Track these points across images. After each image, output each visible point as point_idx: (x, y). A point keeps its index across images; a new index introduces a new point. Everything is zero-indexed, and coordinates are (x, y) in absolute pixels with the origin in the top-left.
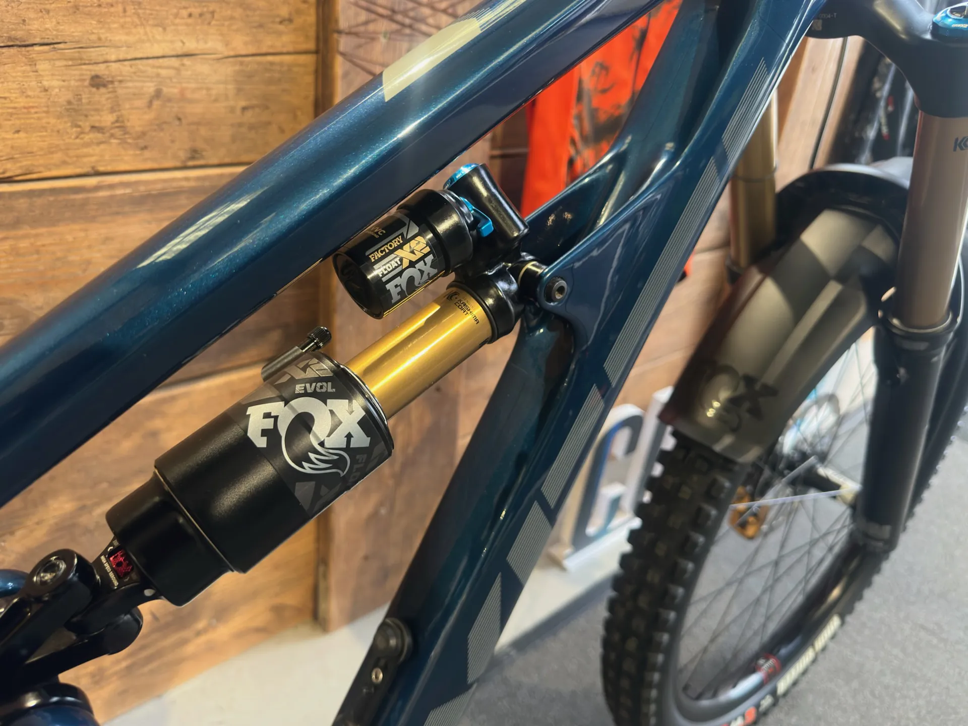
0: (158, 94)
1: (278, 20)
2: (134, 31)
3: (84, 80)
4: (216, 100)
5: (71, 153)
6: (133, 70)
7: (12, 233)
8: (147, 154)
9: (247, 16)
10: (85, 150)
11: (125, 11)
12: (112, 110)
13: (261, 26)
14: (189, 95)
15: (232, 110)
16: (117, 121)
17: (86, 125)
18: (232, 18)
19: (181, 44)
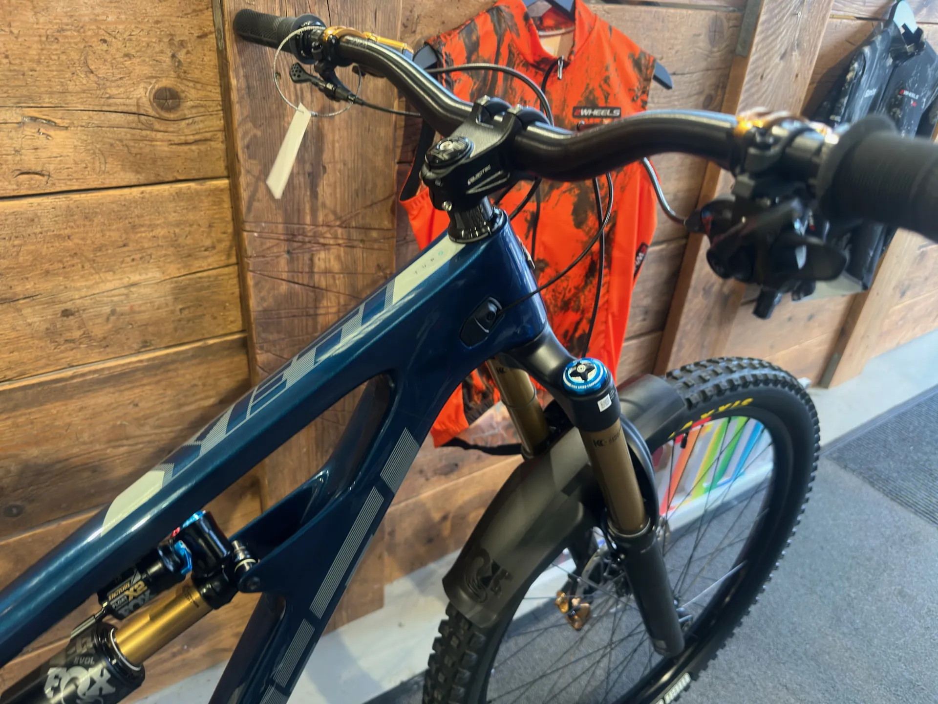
0: (113, 312)
1: (203, 249)
2: (91, 278)
3: (57, 314)
4: (158, 309)
5: (52, 358)
6: (93, 301)
7: (13, 414)
8: (108, 350)
9: (178, 251)
10: (62, 355)
11: (83, 267)
12: (79, 328)
13: (189, 255)
14: (137, 309)
15: (173, 312)
16: (84, 334)
17: (62, 340)
18: (165, 255)
19: (127, 279)
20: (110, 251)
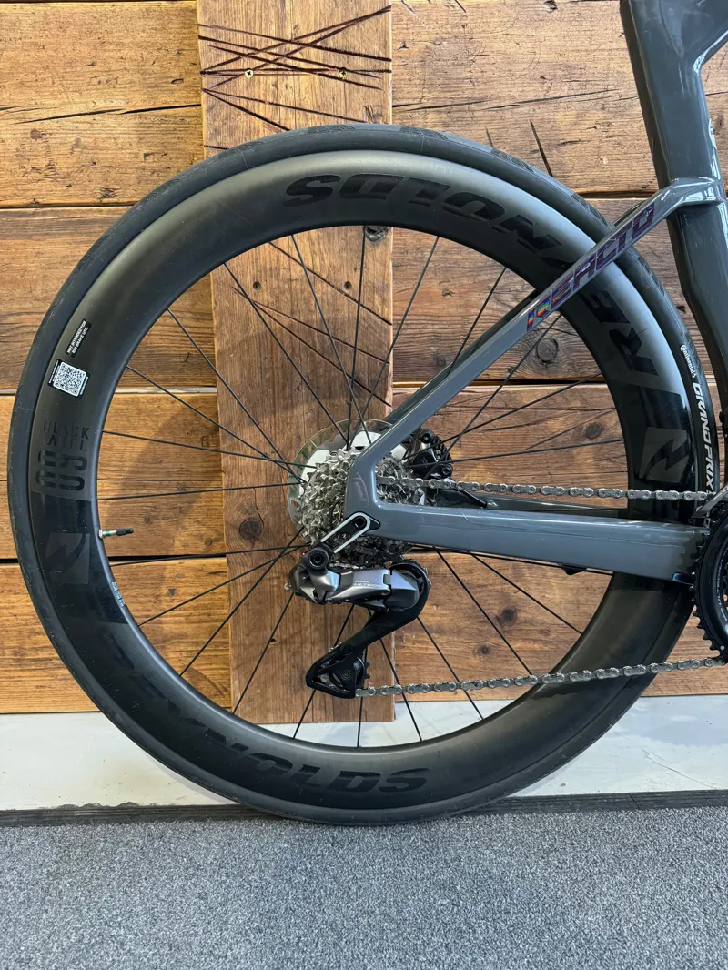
0: (77, 143)
1: (171, 80)
2: (60, 96)
3: (27, 133)
5: (20, 187)
6: (58, 125)
8: (72, 191)
9: (144, 79)
10: (29, 186)
11: (53, 83)
12: (46, 156)
13: (156, 86)
14: (100, 144)
15: (136, 156)
16: (49, 164)
17: (29, 167)
18: (132, 82)
19: (93, 105)
20: (79, 69)
